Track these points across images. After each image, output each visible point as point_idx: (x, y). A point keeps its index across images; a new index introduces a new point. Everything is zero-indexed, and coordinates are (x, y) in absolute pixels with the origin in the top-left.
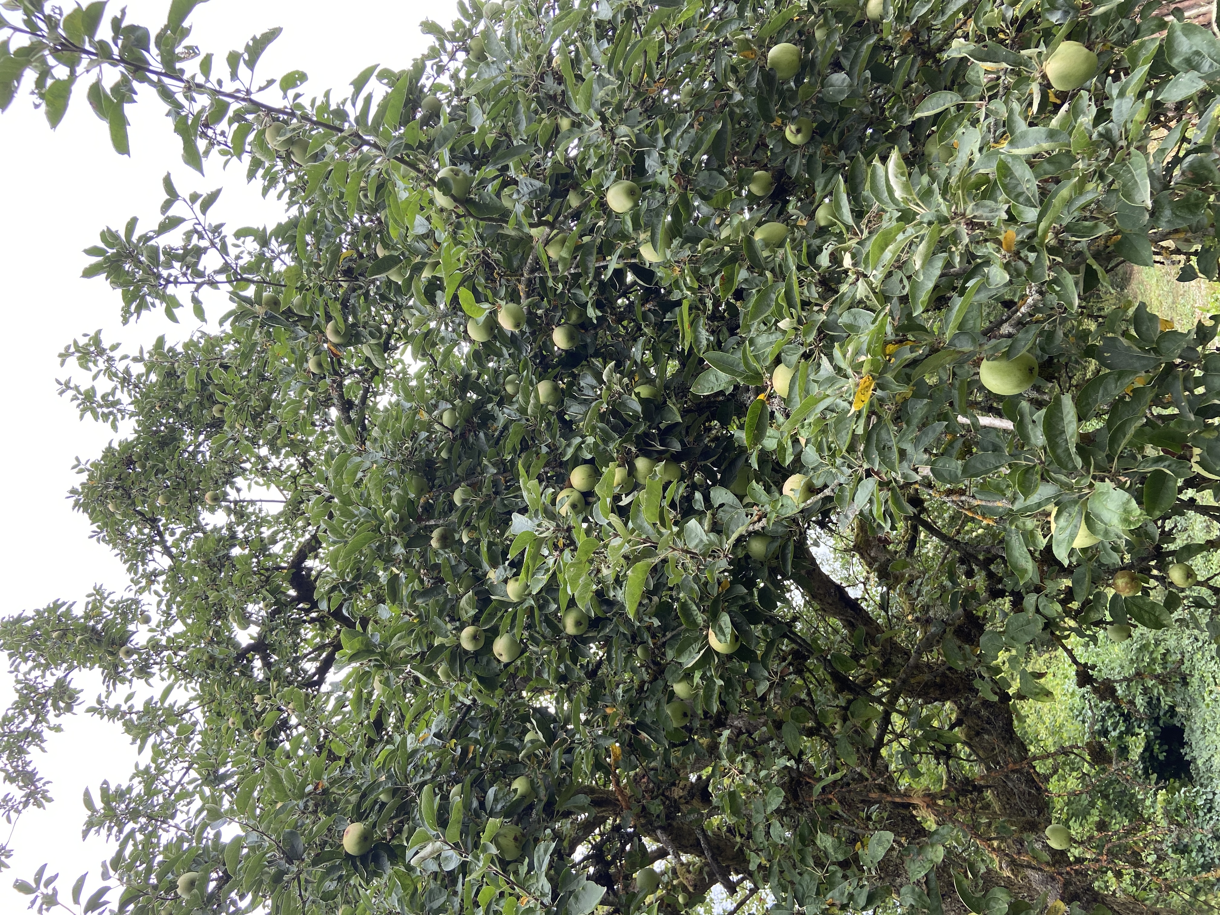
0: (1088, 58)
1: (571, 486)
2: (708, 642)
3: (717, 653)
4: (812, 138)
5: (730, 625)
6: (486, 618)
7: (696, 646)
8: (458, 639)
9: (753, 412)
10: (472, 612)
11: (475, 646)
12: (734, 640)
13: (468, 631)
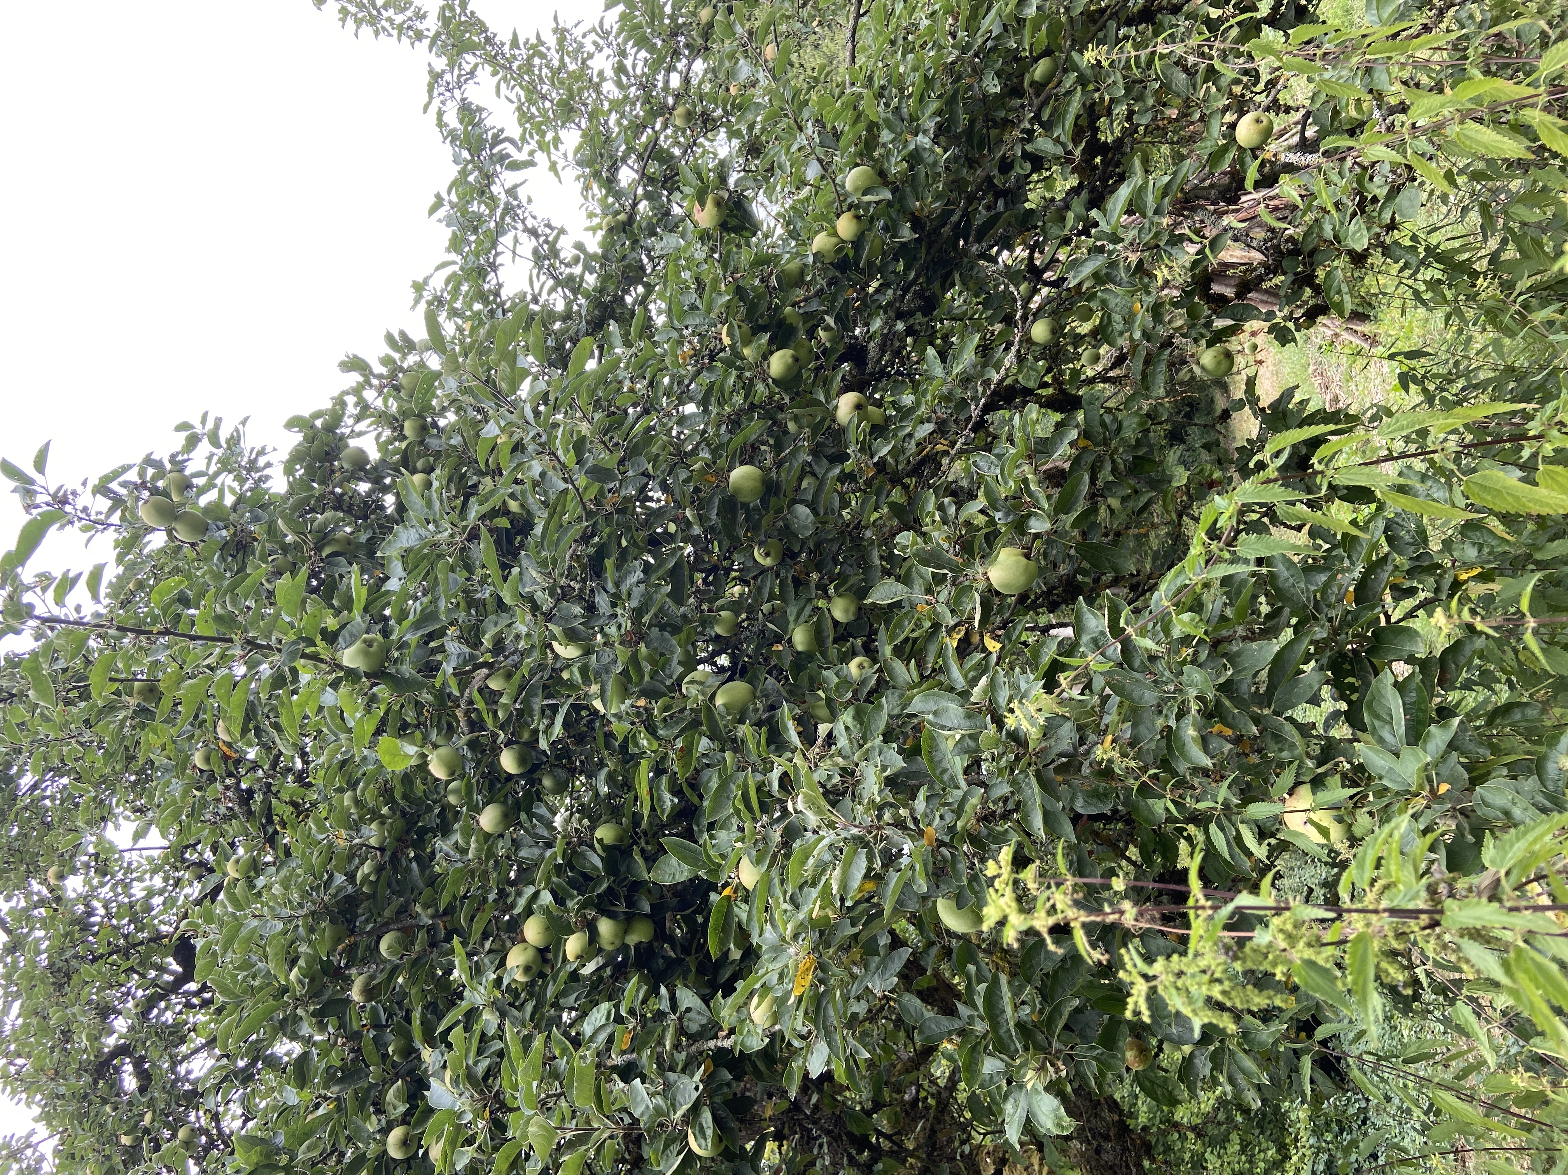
0: (1026, 568)
1: (524, 941)
2: (687, 1144)
3: (700, 1158)
4: (783, 560)
5: (711, 1124)
6: (418, 1119)
7: (676, 1147)
8: (384, 1143)
9: (718, 912)
10: (402, 1108)
11: (406, 1153)
12: (717, 1139)
13: (396, 1134)
